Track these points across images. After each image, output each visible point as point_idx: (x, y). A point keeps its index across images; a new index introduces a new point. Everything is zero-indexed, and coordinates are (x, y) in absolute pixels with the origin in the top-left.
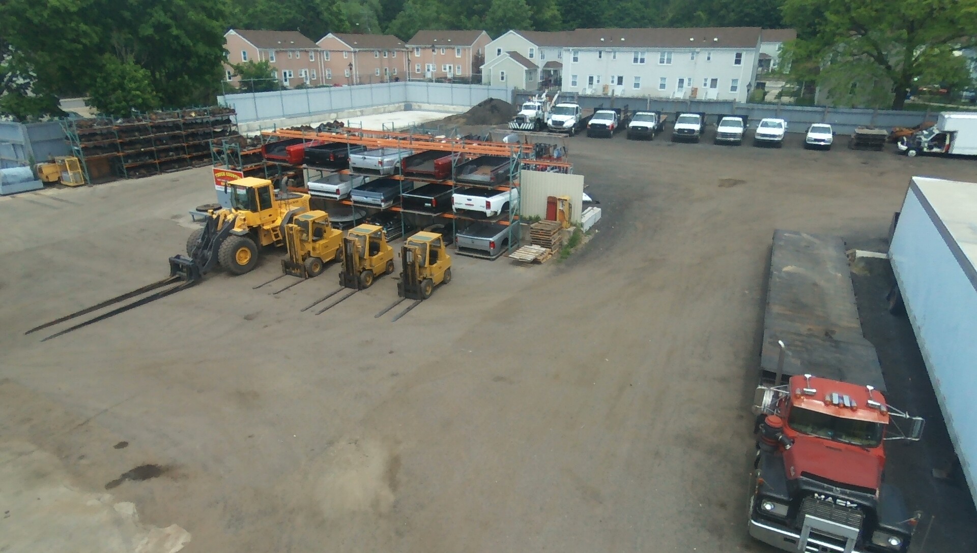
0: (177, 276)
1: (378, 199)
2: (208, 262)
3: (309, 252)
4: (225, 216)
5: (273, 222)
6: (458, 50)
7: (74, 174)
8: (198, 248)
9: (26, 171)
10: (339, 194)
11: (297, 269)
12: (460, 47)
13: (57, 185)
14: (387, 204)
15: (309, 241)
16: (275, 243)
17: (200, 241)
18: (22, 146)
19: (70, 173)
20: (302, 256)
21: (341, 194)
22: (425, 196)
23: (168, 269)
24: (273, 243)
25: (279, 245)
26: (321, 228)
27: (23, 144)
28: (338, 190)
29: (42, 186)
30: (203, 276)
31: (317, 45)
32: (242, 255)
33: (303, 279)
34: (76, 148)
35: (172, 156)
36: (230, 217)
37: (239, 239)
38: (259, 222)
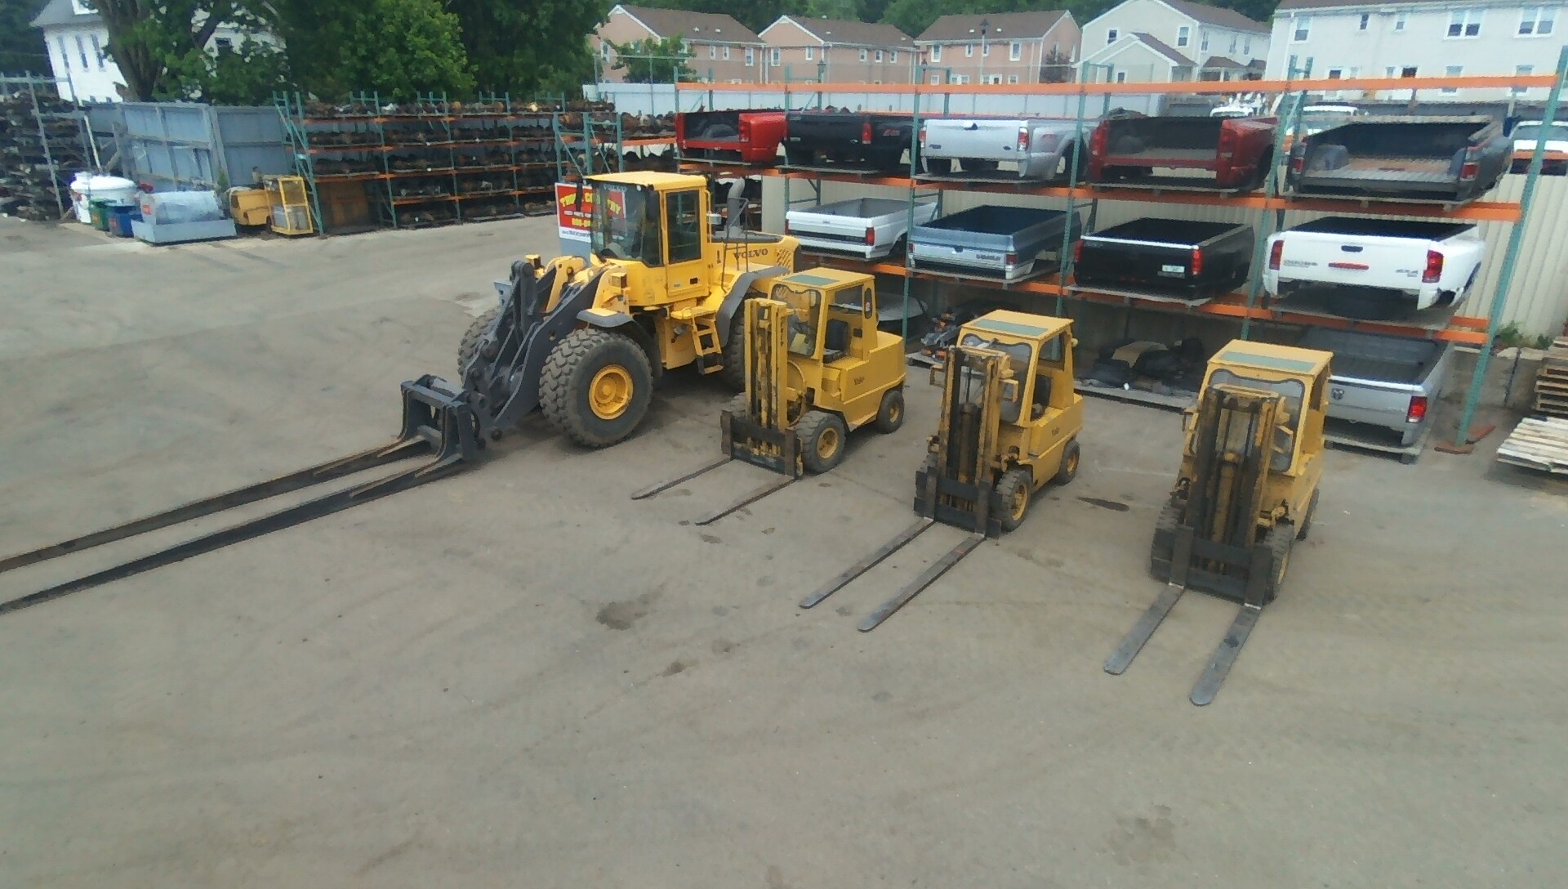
0: (419, 438)
1: (996, 255)
2: (509, 402)
3: (812, 391)
4: (571, 274)
5: (700, 300)
6: (1016, 47)
7: (296, 210)
8: (486, 358)
9: (206, 200)
10: (872, 244)
11: (769, 446)
12: (1017, 41)
13: (263, 232)
14: (1021, 270)
15: (815, 356)
16: (700, 364)
17: (491, 337)
18: (208, 151)
19: (287, 209)
20: (790, 403)
21: (877, 242)
22: (1163, 241)
23: (395, 414)
24: (695, 362)
25: (711, 370)
26: (846, 324)
27: (210, 147)
28: (870, 231)
29: (233, 232)
30: (491, 444)
31: (760, 39)
32: (606, 389)
33: (787, 478)
34: (301, 157)
35: (488, 188)
36: (583, 277)
37: (603, 339)
38: (661, 298)
